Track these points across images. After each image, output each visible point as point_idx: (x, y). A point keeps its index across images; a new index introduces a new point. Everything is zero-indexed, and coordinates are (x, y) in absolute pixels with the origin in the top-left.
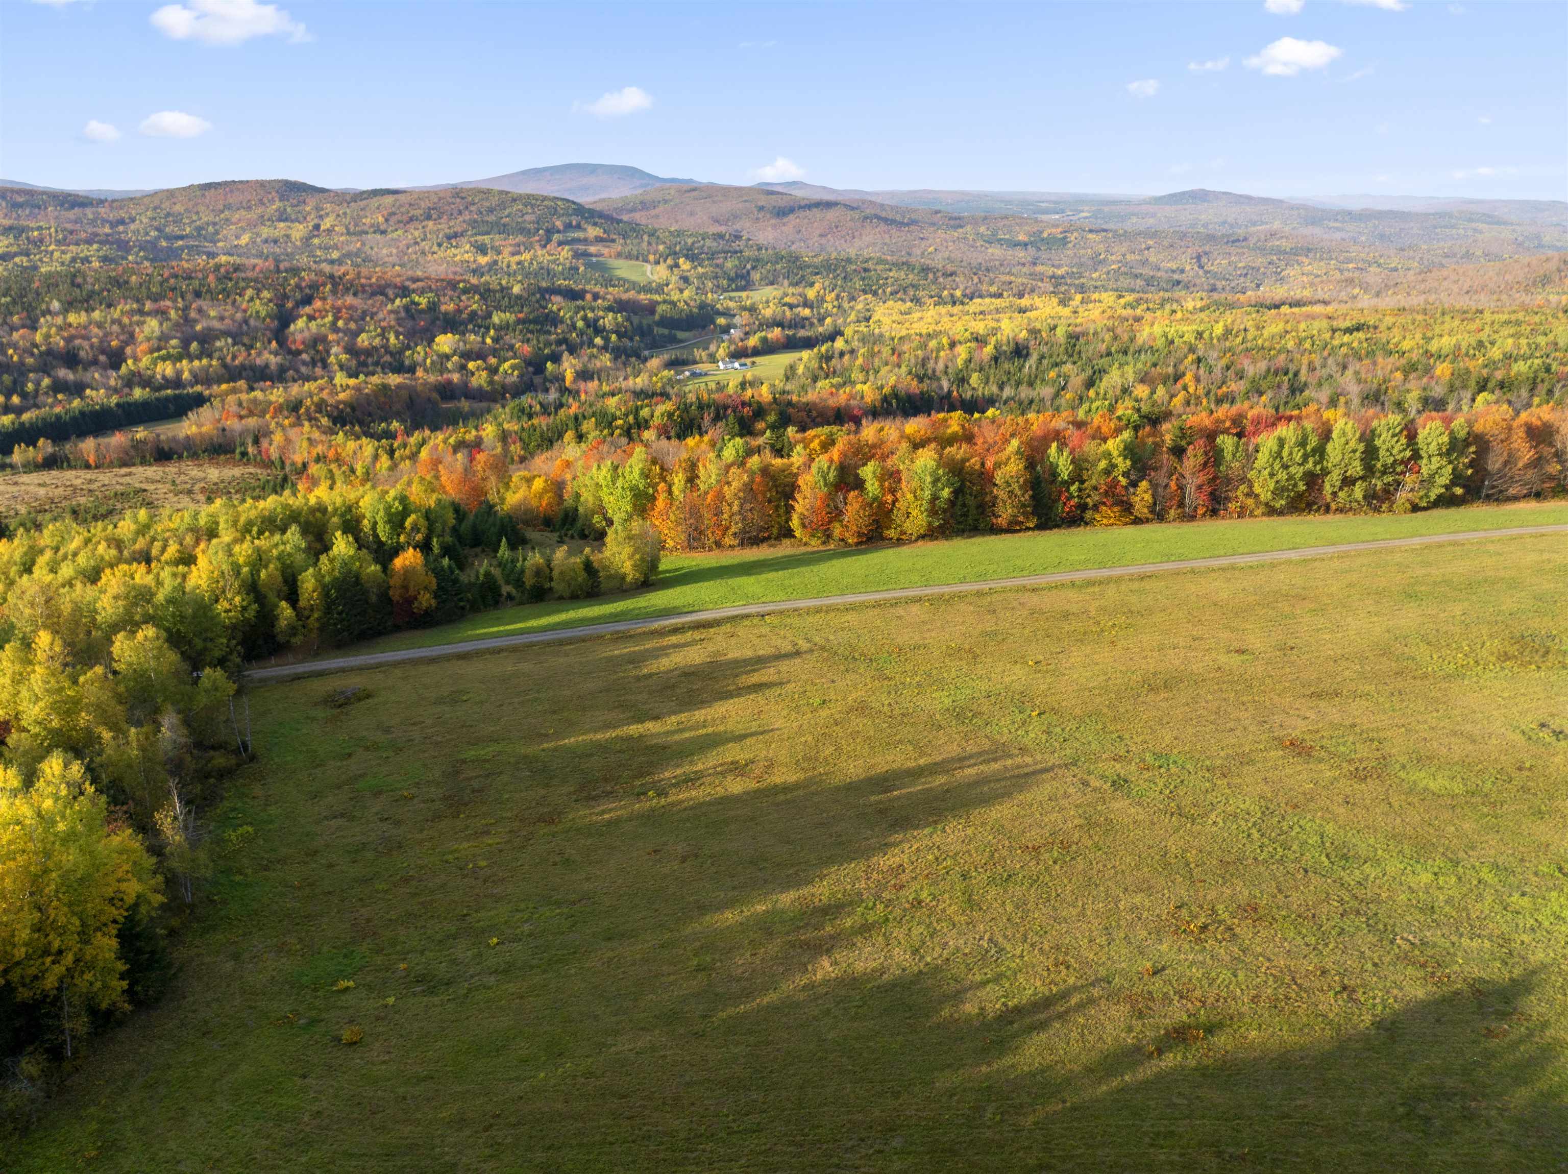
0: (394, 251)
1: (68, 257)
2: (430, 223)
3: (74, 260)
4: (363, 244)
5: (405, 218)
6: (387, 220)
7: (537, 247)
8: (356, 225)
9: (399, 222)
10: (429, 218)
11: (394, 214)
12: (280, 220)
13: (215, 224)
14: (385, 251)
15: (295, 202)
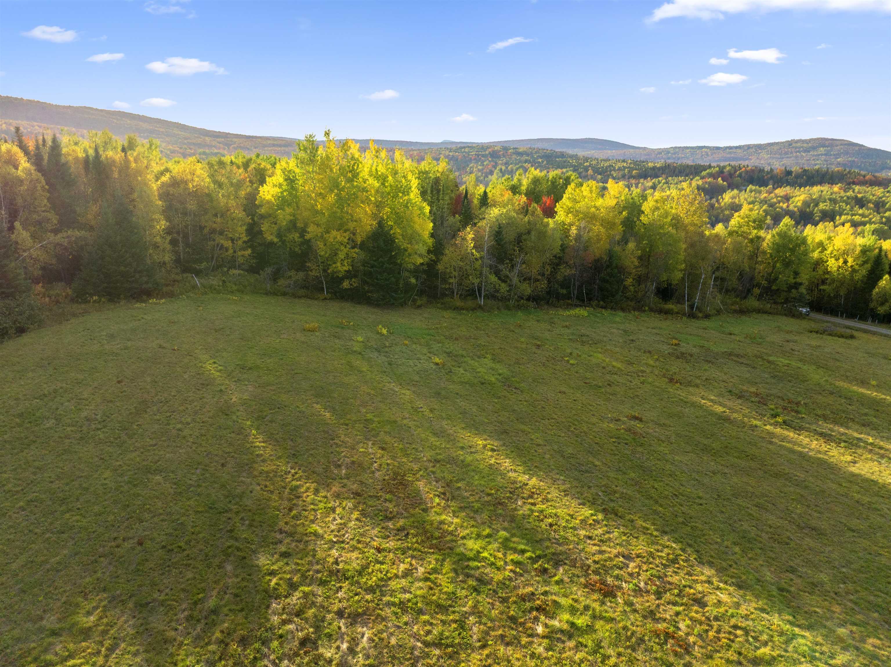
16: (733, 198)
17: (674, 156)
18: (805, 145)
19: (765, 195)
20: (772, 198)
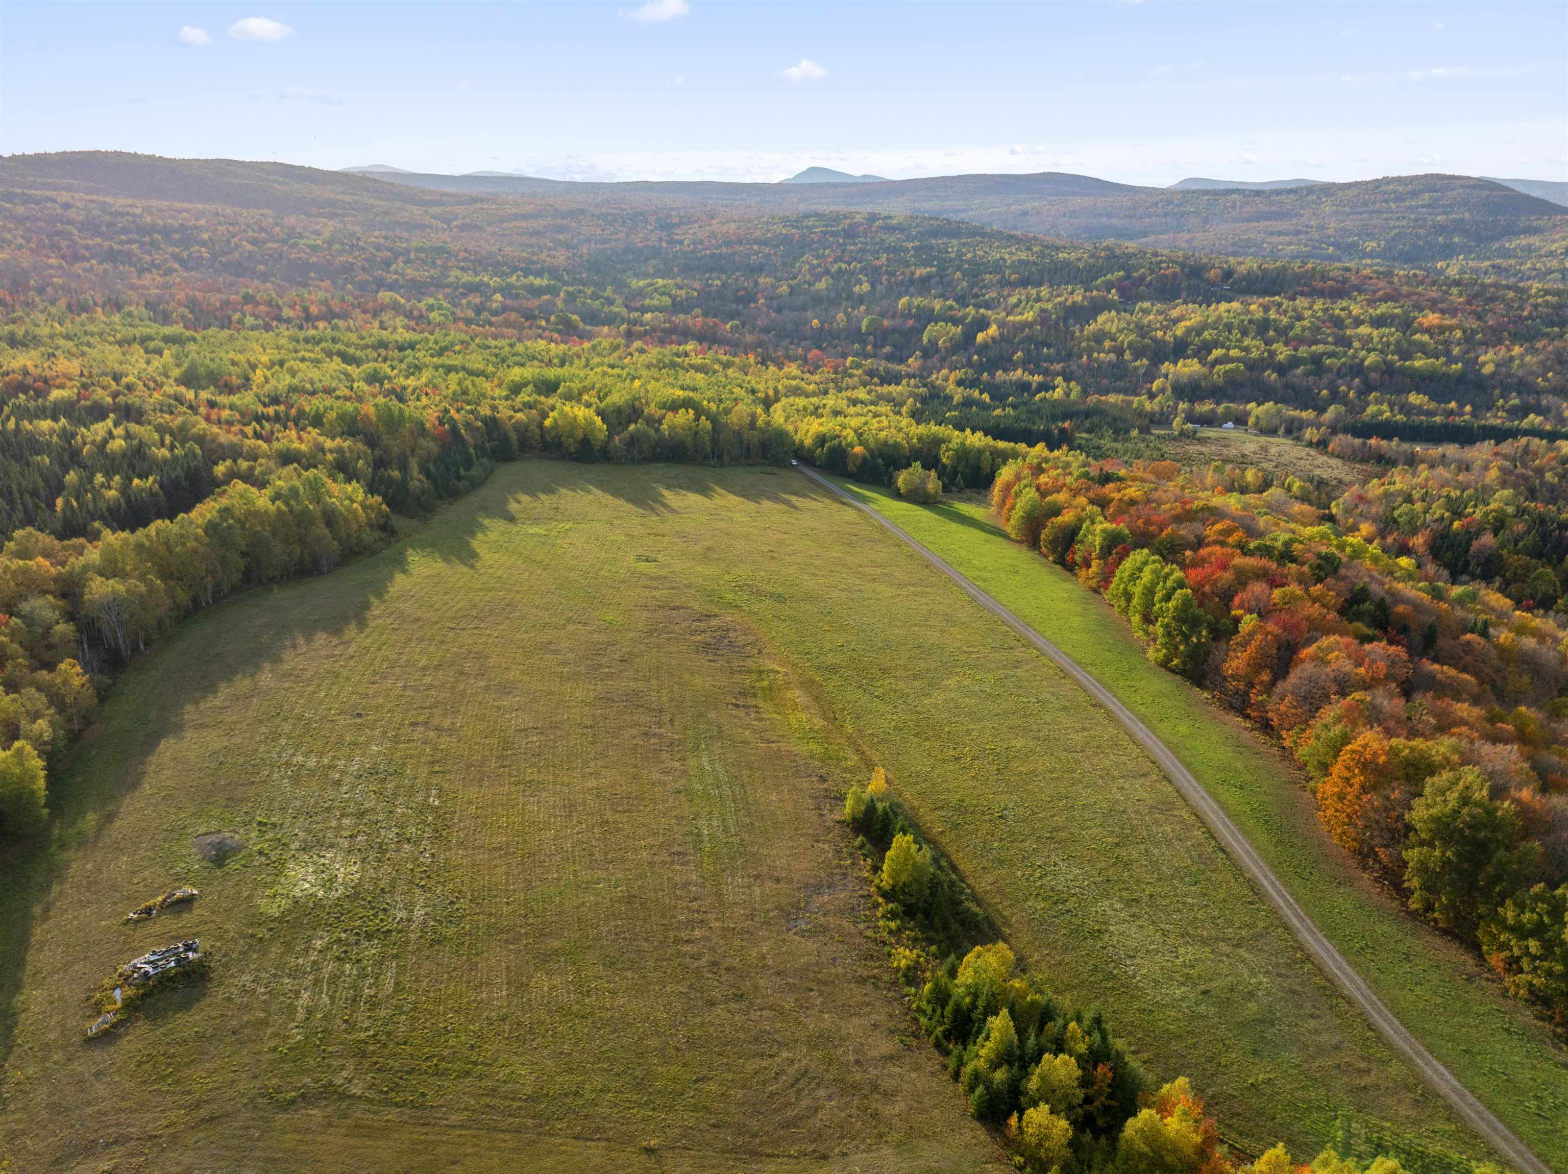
16: (1106, 322)
18: (1401, 189)
19: (1152, 317)
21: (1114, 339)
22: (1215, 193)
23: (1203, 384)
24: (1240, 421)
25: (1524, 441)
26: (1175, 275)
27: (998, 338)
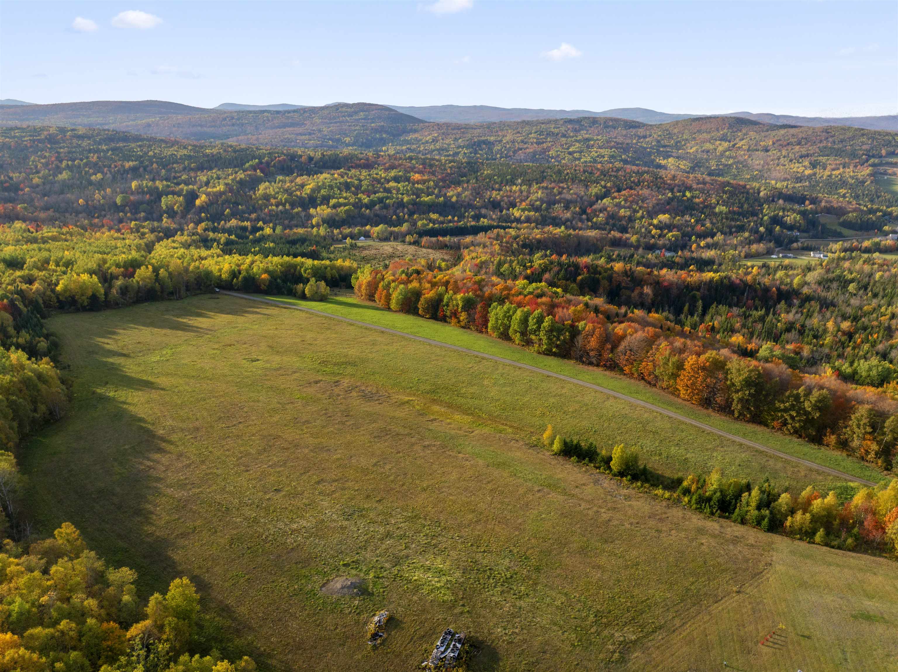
0: (762, 162)
1: (596, 155)
2: (798, 147)
3: (598, 156)
4: (749, 157)
5: (785, 143)
6: (774, 143)
7: (851, 167)
8: (756, 145)
9: (780, 145)
10: (799, 143)
11: (780, 140)
12: (721, 140)
13: (687, 140)
14: (757, 162)
15: (735, 130)
16: (266, 189)
17: (238, 122)
18: (349, 110)
19: (288, 184)
20: (293, 187)
21: (275, 198)
22: (255, 112)
23: (337, 219)
24: (367, 235)
25: (496, 231)
26: (284, 160)
27: (208, 202)
